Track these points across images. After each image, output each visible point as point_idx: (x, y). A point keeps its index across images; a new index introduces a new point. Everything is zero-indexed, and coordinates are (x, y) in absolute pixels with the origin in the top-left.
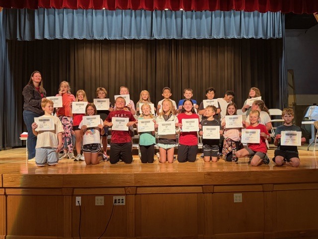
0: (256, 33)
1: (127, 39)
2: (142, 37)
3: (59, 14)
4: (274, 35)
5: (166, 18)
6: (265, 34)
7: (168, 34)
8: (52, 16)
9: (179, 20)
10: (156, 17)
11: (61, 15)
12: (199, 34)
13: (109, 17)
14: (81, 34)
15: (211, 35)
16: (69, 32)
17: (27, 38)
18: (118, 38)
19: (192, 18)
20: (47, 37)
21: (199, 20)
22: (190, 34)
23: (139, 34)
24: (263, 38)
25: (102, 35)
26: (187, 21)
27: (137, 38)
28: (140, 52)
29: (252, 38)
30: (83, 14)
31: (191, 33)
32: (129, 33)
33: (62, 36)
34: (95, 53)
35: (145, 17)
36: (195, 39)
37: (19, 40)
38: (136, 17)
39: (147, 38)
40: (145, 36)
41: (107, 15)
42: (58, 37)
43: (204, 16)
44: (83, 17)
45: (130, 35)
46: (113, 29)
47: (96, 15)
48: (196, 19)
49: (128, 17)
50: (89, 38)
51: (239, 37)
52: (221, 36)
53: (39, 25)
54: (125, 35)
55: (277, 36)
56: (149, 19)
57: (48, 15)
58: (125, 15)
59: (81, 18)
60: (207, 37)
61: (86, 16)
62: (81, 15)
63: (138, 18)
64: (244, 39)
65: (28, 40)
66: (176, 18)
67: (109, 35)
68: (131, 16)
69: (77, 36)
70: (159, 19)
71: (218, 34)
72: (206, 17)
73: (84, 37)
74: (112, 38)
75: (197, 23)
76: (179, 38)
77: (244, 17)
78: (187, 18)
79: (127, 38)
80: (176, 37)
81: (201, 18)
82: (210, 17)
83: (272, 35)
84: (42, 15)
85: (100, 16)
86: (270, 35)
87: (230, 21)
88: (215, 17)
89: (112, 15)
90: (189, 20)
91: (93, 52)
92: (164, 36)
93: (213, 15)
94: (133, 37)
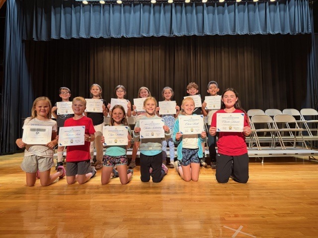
0: (283, 29)
1: (145, 37)
2: (161, 34)
3: (76, 13)
4: (303, 30)
5: (186, 14)
6: (293, 29)
7: (188, 31)
8: (68, 16)
9: (200, 15)
10: (176, 13)
11: (78, 14)
12: (221, 30)
13: (127, 14)
14: (98, 33)
15: (234, 31)
16: (85, 31)
17: (44, 38)
18: (135, 36)
19: (214, 14)
20: (63, 36)
21: (221, 15)
22: (212, 31)
23: (157, 31)
24: (290, 34)
25: (119, 33)
26: (208, 16)
27: (155, 35)
28: (159, 54)
29: (279, 34)
30: (100, 13)
31: (212, 29)
32: (147, 30)
33: (79, 35)
34: (114, 55)
35: (165, 13)
36: (217, 35)
37: (35, 39)
38: (154, 14)
39: (166, 34)
40: (164, 33)
41: (124, 12)
42: (74, 36)
43: (226, 11)
44: (100, 15)
45: (148, 32)
46: (131, 27)
47: (113, 13)
48: (218, 14)
49: (147, 14)
50: (106, 37)
51: (265, 33)
52: (245, 32)
53: (56, 25)
54: (143, 33)
55: (305, 31)
56: (168, 15)
57: (65, 14)
58: (144, 12)
59: (98, 17)
60: (230, 33)
61: (104, 15)
62: (98, 13)
63: (157, 15)
64: (269, 34)
65: (45, 40)
66: (197, 13)
67: (127, 33)
68: (150, 13)
69: (94, 35)
70: (179, 15)
71: (242, 29)
72: (229, 13)
73: (100, 35)
74: (130, 36)
75: (219, 19)
76: (201, 34)
77: (270, 12)
78: (208, 13)
79: (145, 35)
80: (197, 34)
81: (223, 13)
82: (233, 13)
83: (300, 30)
84: (59, 15)
85: (117, 14)
86: (298, 30)
87: (254, 16)
88: (239, 12)
89: (130, 13)
90: (211, 15)
91: (112, 55)
92: (184, 33)
93: (237, 10)
94: (151, 34)
